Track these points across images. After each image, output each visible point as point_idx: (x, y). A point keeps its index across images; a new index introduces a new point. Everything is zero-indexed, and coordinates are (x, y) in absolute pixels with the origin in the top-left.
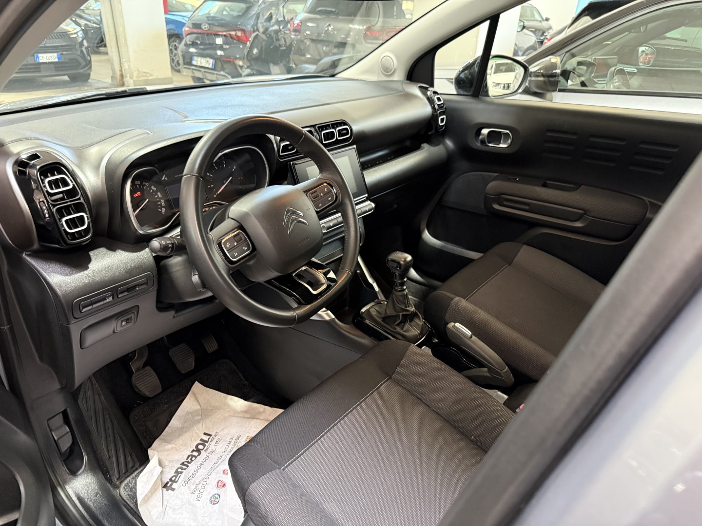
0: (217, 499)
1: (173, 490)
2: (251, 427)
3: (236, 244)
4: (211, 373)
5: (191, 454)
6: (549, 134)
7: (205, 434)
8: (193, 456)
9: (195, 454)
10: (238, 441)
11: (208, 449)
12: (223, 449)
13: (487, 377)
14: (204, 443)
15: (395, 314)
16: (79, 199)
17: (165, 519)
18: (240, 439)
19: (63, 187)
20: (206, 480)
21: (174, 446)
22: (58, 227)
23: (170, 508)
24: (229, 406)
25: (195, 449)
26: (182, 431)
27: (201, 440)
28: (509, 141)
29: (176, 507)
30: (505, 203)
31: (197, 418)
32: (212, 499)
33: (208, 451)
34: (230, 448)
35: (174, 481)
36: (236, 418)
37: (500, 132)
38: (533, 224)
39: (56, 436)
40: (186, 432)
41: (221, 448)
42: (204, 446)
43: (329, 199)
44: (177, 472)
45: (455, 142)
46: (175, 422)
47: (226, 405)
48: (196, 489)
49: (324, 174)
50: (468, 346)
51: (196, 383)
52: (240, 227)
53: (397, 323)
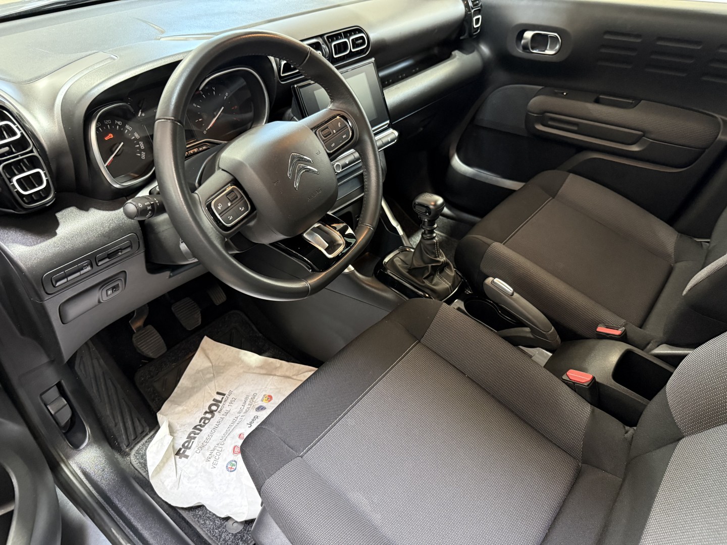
0: (234, 466)
1: (187, 457)
2: (267, 385)
3: (229, 205)
4: (220, 325)
5: (203, 416)
6: (607, 37)
7: (218, 393)
8: (206, 419)
9: (209, 416)
10: (254, 400)
11: (222, 410)
12: (238, 410)
13: (530, 338)
14: (217, 403)
15: (423, 265)
16: (31, 151)
17: (180, 489)
18: (256, 398)
19: (10, 137)
20: (221, 446)
21: (185, 408)
22: (8, 189)
23: (184, 476)
24: (243, 361)
25: (208, 411)
26: (191, 392)
27: (214, 400)
28: (558, 47)
29: (191, 476)
30: (550, 123)
31: (209, 376)
32: (229, 466)
33: (222, 412)
34: (245, 408)
35: (188, 448)
36: (251, 375)
37: (546, 36)
38: (581, 148)
39: (53, 410)
40: (197, 392)
41: (236, 408)
42: (218, 407)
43: (344, 136)
44: (189, 437)
45: (491, 49)
46: (184, 381)
47: (240, 360)
48: (210, 456)
49: (336, 103)
50: (509, 305)
51: (205, 338)
52: (234, 181)
53: (426, 276)
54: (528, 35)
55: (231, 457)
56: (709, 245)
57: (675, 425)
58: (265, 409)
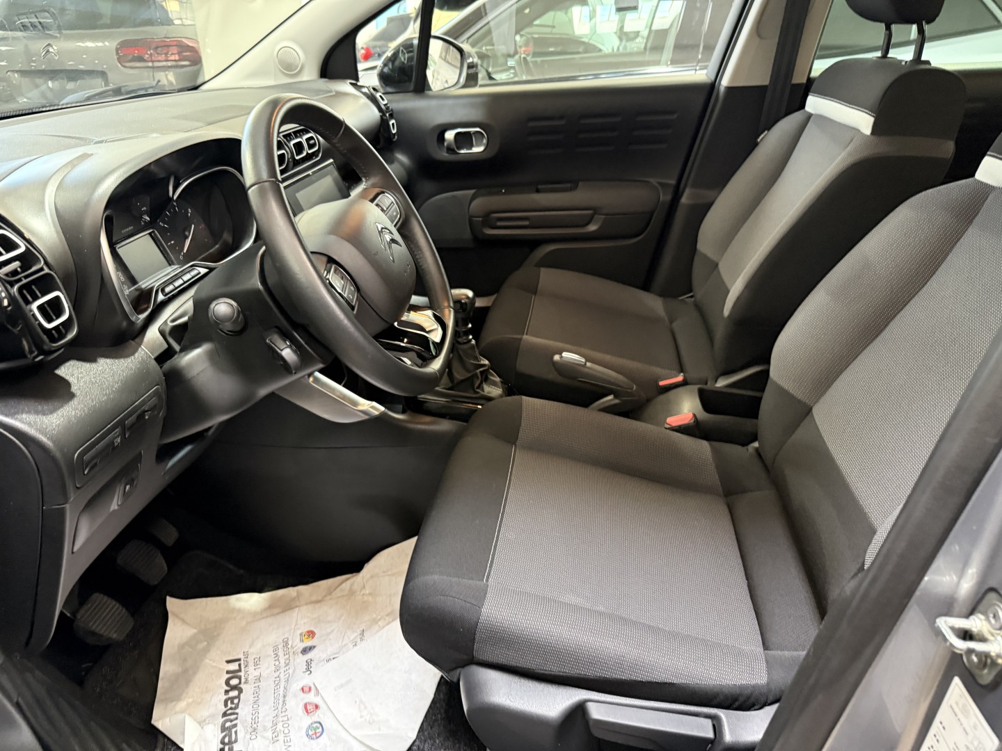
0: (318, 728)
2: (297, 621)
5: (225, 697)
7: (228, 662)
8: (232, 699)
9: (234, 693)
10: (289, 646)
11: (249, 679)
12: (273, 668)
13: (616, 405)
14: (234, 674)
16: (42, 269)
18: (290, 643)
19: (8, 251)
20: (284, 714)
21: (190, 700)
24: (239, 611)
25: (228, 688)
26: (185, 678)
27: (228, 672)
28: (485, 141)
31: (201, 646)
32: (310, 733)
33: (252, 682)
34: (282, 660)
35: (231, 743)
36: (264, 621)
37: (469, 133)
40: (195, 673)
41: (268, 668)
42: (240, 678)
43: (395, 213)
44: (223, 729)
45: (410, 156)
46: (167, 668)
47: (233, 610)
48: (276, 734)
49: (373, 180)
50: (587, 375)
51: (168, 598)
52: (331, 260)
53: (476, 385)
54: (450, 135)
55: (307, 720)
56: (693, 299)
57: (799, 401)
58: (314, 647)
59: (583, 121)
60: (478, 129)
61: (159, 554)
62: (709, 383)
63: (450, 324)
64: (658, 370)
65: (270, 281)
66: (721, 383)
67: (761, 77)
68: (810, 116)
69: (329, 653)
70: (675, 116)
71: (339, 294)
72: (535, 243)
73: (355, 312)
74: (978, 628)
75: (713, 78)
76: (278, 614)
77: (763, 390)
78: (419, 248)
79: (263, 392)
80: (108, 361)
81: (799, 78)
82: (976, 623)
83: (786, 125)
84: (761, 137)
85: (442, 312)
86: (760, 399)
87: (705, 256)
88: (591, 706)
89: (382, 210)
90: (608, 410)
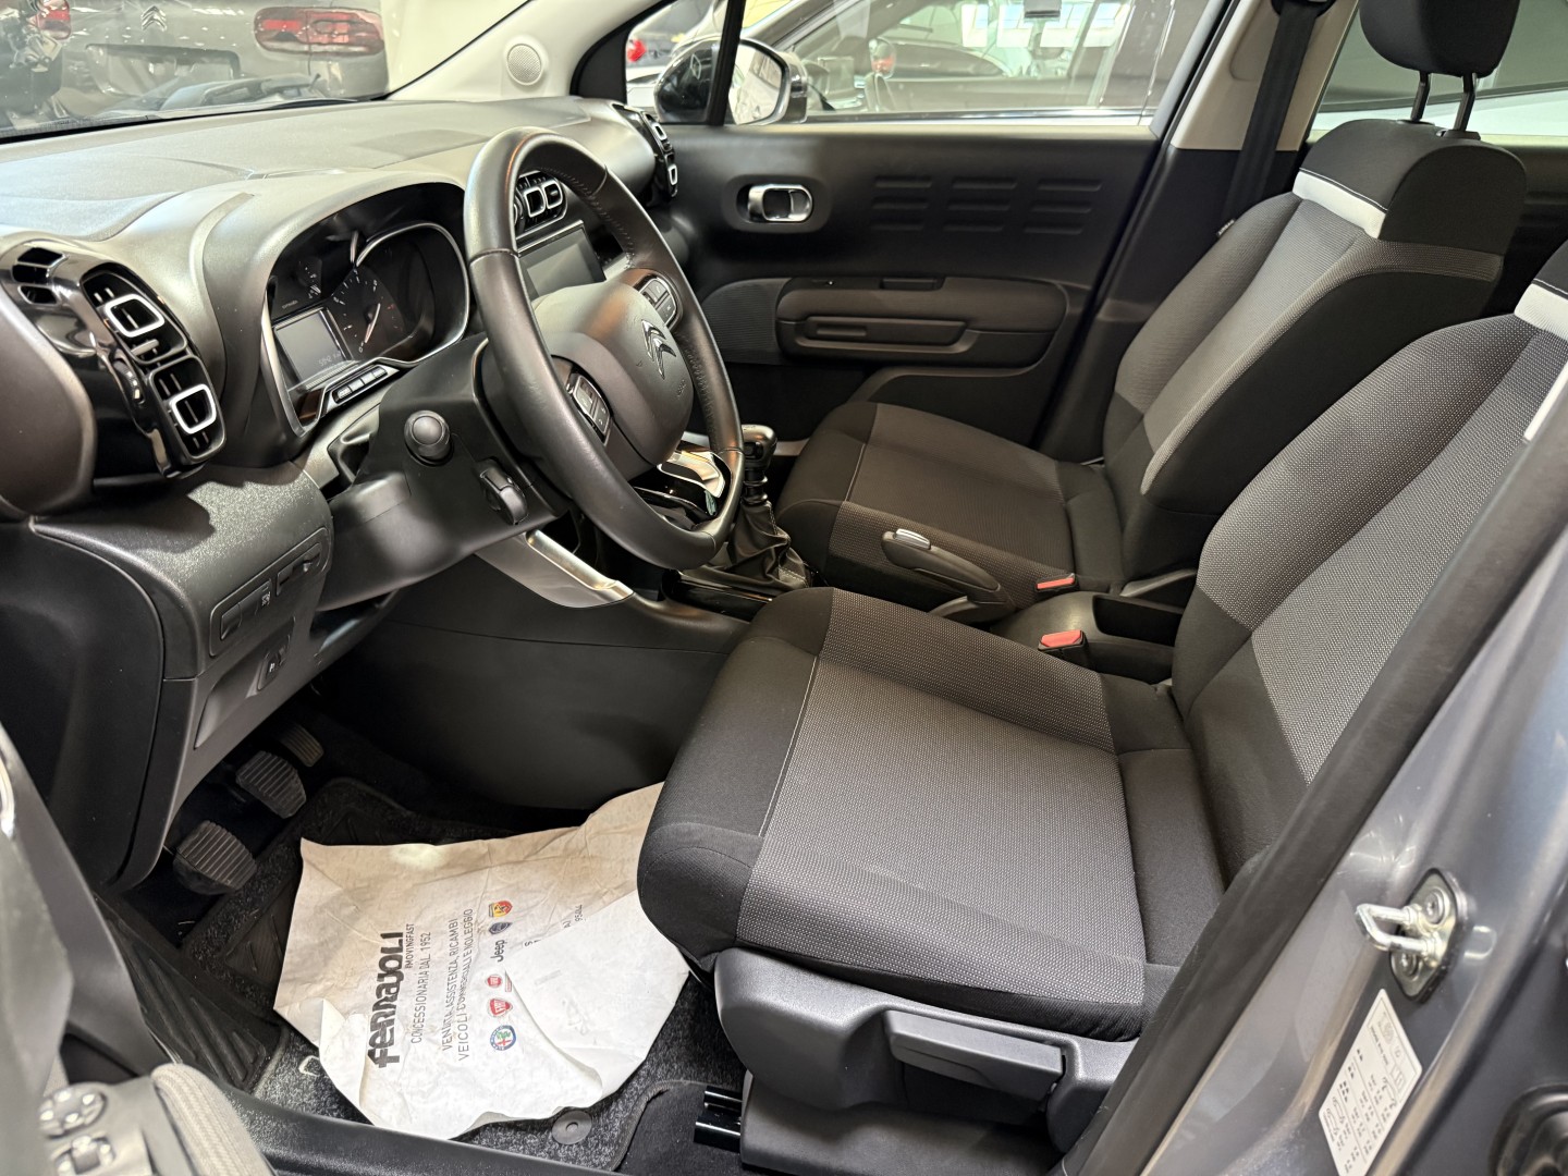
0: (508, 1035)
1: (396, 1059)
2: (486, 887)
3: (591, 401)
5: (379, 982)
7: (385, 936)
8: (388, 987)
9: (391, 979)
10: (473, 922)
11: (413, 962)
12: (448, 950)
13: (970, 611)
14: (392, 953)
15: (757, 551)
16: (183, 353)
18: (474, 917)
19: (141, 325)
20: (460, 1012)
21: (329, 983)
23: (412, 1094)
24: (403, 867)
25: (382, 972)
26: (325, 951)
27: (383, 950)
28: (808, 206)
29: (425, 1089)
30: (821, 332)
31: (347, 911)
32: (497, 1041)
33: (417, 966)
34: (462, 940)
35: (387, 1045)
36: (438, 883)
37: (786, 191)
40: (337, 947)
41: (440, 949)
42: (400, 960)
43: (669, 308)
44: (374, 1025)
46: (297, 937)
47: (395, 866)
48: (448, 1038)
49: (642, 257)
50: (930, 565)
51: (304, 841)
52: (577, 369)
53: (768, 569)
54: (757, 193)
55: (494, 1023)
56: (1103, 466)
57: (1235, 622)
58: (509, 924)
59: (959, 186)
60: (800, 187)
61: (297, 776)
62: (1112, 590)
63: (737, 473)
64: (1037, 567)
65: (489, 393)
66: (1129, 592)
67: (1231, 138)
68: (1298, 202)
69: (530, 935)
70: (1098, 188)
71: (586, 416)
72: (872, 366)
73: (605, 444)
74: (1412, 922)
75: (1159, 135)
76: (459, 875)
77: (1184, 606)
78: (699, 360)
79: (467, 549)
80: (260, 487)
81: (1289, 143)
82: (1410, 916)
83: (1262, 213)
84: (1223, 229)
85: (727, 456)
86: (1179, 617)
87: (1127, 403)
88: (892, 1015)
89: (652, 302)
90: (958, 617)
